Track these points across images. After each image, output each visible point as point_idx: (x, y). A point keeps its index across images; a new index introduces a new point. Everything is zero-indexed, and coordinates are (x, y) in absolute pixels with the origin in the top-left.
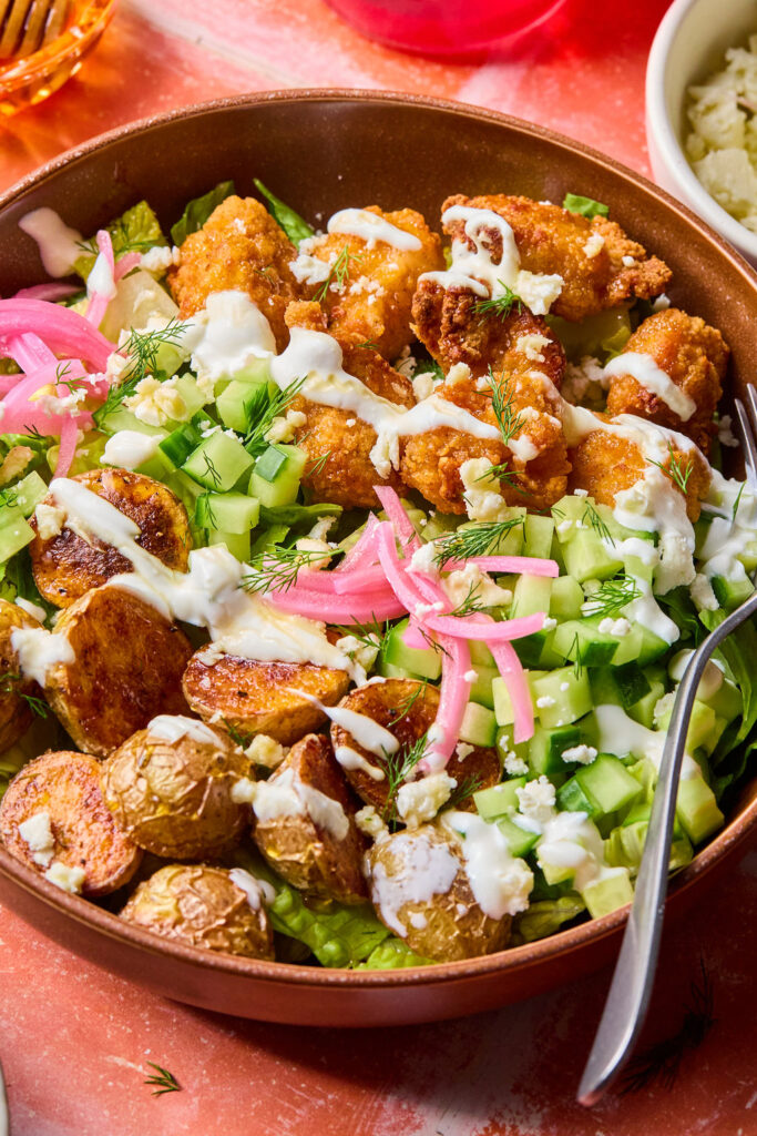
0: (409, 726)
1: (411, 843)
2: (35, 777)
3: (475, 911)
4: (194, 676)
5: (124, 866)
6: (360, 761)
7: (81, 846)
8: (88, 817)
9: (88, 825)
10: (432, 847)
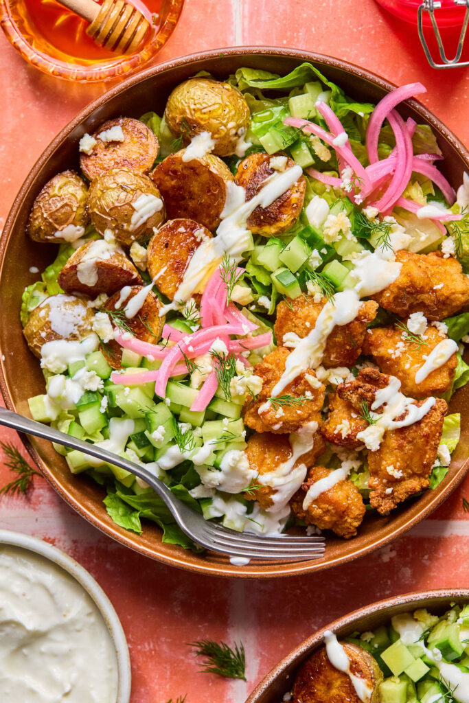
0: (138, 325)
1: (79, 315)
2: (147, 138)
3: (43, 341)
4: (189, 226)
5: (88, 173)
6: (123, 298)
7: (105, 155)
8: (118, 160)
9: (114, 159)
10: (75, 325)
